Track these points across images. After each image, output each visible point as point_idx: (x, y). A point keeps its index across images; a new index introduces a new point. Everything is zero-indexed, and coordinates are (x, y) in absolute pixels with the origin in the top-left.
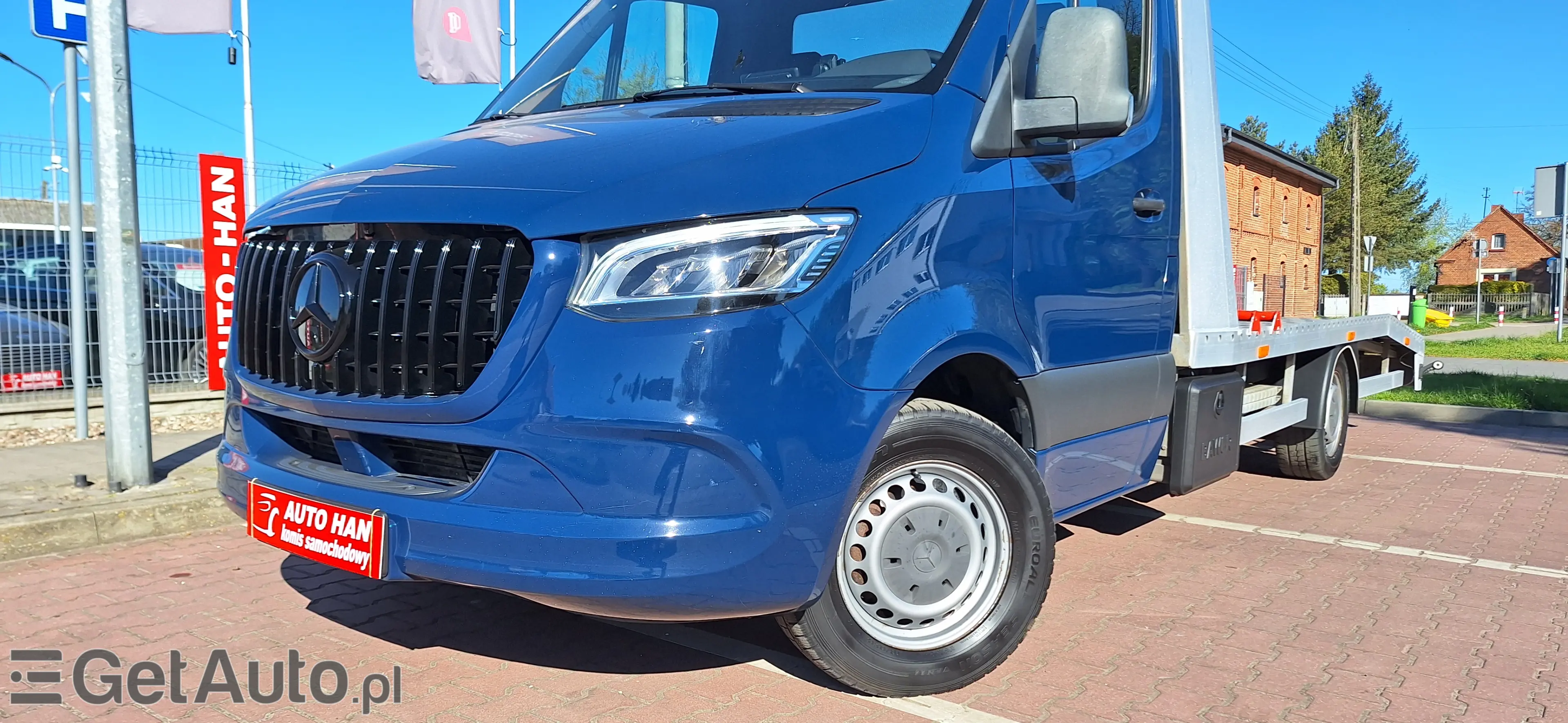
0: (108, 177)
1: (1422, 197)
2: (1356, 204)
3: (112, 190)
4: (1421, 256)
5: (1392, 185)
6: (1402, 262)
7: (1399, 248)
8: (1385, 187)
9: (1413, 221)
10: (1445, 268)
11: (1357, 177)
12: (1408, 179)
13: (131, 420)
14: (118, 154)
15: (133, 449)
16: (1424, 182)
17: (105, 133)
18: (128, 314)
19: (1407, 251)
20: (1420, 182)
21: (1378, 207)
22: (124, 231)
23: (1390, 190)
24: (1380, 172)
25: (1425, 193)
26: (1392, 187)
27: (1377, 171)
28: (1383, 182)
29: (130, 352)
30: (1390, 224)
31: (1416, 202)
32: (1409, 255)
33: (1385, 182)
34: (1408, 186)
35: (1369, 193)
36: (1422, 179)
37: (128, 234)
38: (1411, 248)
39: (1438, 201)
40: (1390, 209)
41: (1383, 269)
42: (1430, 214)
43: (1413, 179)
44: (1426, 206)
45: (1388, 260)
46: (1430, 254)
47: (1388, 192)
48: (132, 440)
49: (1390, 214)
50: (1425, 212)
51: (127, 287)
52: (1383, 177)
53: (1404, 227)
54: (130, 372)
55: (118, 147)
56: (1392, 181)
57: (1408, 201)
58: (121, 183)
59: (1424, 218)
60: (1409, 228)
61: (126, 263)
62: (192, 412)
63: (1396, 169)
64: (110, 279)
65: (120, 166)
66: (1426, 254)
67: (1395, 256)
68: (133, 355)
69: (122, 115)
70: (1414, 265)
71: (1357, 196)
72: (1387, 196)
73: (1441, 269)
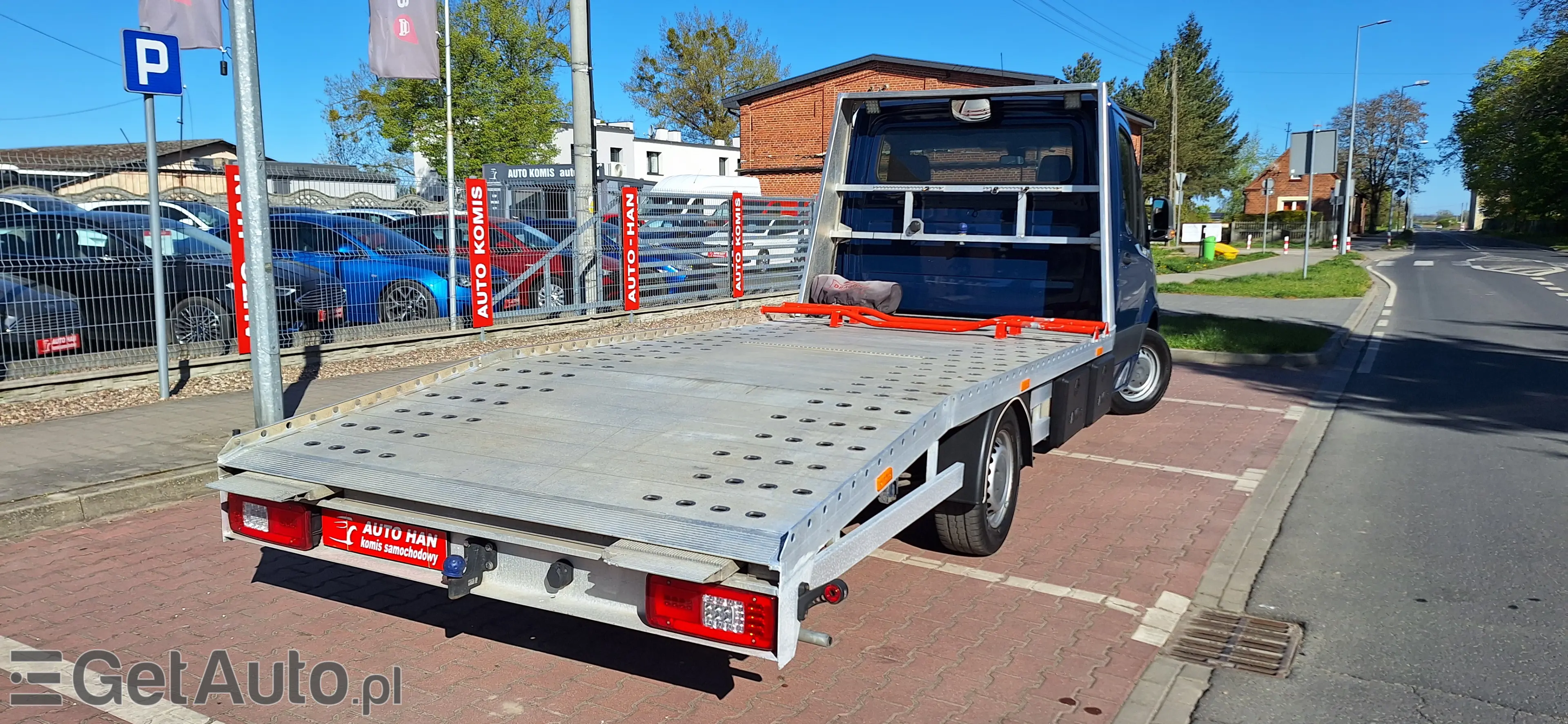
0: (255, 228)
1: (1233, 131)
2: (1173, 140)
3: (257, 236)
4: (1232, 185)
5: (1208, 120)
6: (1215, 190)
7: (1214, 177)
8: (1201, 122)
9: (1225, 153)
10: (1251, 196)
11: (1175, 114)
12: (1222, 114)
13: (273, 393)
14: (261, 212)
15: (275, 411)
16: (1236, 117)
17: (252, 198)
18: (270, 320)
19: (1219, 180)
20: (1234, 116)
21: (1196, 140)
22: (266, 264)
23: (1206, 124)
24: (1198, 108)
25: (1237, 127)
26: (1208, 122)
27: (1195, 107)
28: (1200, 117)
29: (272, 346)
30: (1204, 156)
31: (1228, 136)
32: (1220, 185)
33: (1202, 116)
34: (1223, 120)
35: (1188, 128)
36: (1235, 113)
37: (269, 266)
38: (1223, 178)
39: (1247, 135)
40: (1206, 143)
41: (1199, 197)
42: (1239, 147)
43: (1225, 114)
44: (1237, 138)
45: (1203, 189)
46: (1238, 183)
47: (1203, 127)
48: (274, 404)
49: (1205, 146)
50: (1235, 145)
51: (268, 302)
52: (1201, 111)
53: (1217, 159)
54: (272, 360)
55: (261, 207)
56: (1208, 116)
57: (1221, 135)
58: (263, 231)
59: (1235, 150)
60: (1221, 160)
61: (268, 286)
62: (227, 371)
63: (1212, 104)
64: (258, 297)
65: (262, 220)
66: (1235, 184)
67: (1208, 185)
68: (274, 348)
69: (262, 185)
70: (1227, 194)
71: (1174, 133)
72: (1204, 130)
73: (1248, 197)
